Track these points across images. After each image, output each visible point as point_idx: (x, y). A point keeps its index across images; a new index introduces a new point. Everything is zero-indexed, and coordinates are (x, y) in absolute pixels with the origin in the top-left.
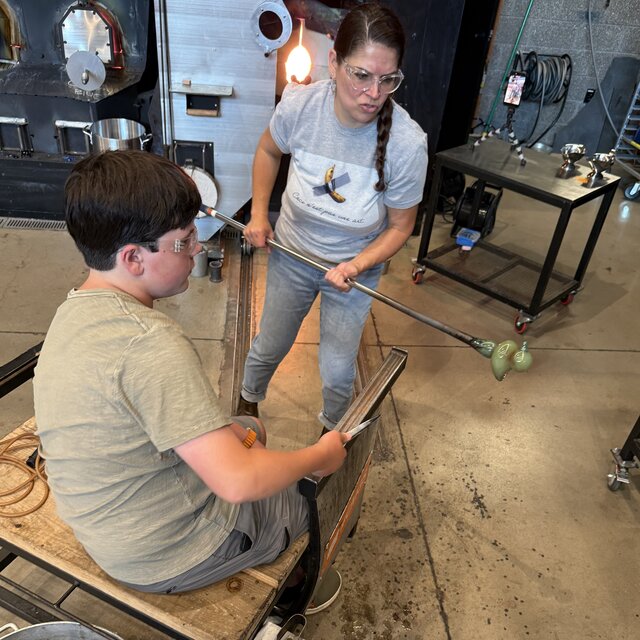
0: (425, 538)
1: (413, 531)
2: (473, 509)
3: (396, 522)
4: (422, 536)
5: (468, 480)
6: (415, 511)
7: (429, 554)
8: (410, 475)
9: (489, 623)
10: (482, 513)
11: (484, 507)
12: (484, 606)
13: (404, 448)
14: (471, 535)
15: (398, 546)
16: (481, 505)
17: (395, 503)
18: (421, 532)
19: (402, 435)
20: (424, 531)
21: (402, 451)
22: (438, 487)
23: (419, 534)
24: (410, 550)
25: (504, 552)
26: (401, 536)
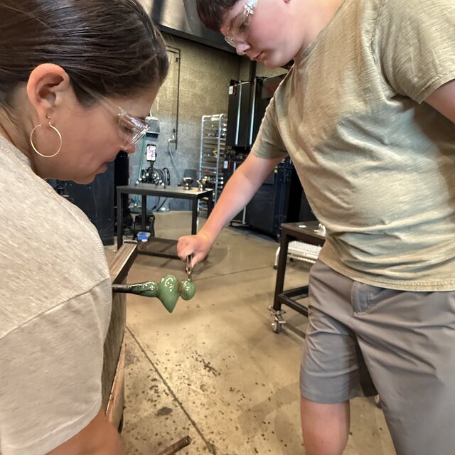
0: (182, 408)
1: (170, 406)
2: (207, 373)
3: (155, 405)
4: (179, 407)
5: (195, 356)
6: (167, 391)
7: (190, 419)
8: (154, 367)
9: (257, 452)
10: (214, 373)
11: (214, 369)
12: (247, 440)
13: (143, 351)
14: (214, 391)
15: (163, 424)
16: (211, 369)
17: (149, 391)
18: (177, 404)
19: (138, 343)
20: (178, 402)
21: (143, 353)
22: (178, 368)
23: (176, 406)
24: (174, 422)
25: (240, 394)
26: (163, 415)
